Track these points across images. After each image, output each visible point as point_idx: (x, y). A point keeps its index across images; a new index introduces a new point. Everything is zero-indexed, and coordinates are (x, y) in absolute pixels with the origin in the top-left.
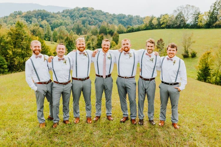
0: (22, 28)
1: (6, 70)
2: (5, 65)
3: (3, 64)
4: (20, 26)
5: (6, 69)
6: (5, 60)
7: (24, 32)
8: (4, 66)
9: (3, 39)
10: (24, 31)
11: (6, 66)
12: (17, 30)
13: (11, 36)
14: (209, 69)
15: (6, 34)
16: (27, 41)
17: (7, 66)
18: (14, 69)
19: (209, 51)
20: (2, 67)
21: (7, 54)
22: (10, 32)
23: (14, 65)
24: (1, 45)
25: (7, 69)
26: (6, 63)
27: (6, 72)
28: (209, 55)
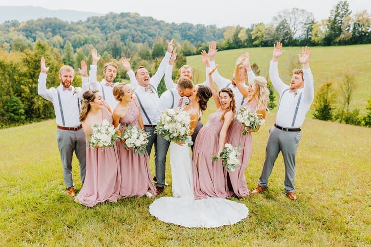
0: (45, 51)
1: (23, 117)
2: (20, 109)
3: (18, 107)
4: (43, 48)
5: (22, 115)
6: (20, 102)
7: (47, 58)
8: (21, 111)
9: (16, 69)
10: (47, 55)
11: (22, 111)
12: (37, 54)
13: (27, 63)
14: (330, 109)
15: (21, 61)
16: (53, 72)
17: (24, 111)
18: (34, 116)
19: (329, 82)
20: (16, 112)
21: (23, 93)
22: (26, 58)
23: (33, 109)
24: (14, 79)
25: (24, 115)
26: (22, 105)
27: (22, 119)
28: (330, 87)
